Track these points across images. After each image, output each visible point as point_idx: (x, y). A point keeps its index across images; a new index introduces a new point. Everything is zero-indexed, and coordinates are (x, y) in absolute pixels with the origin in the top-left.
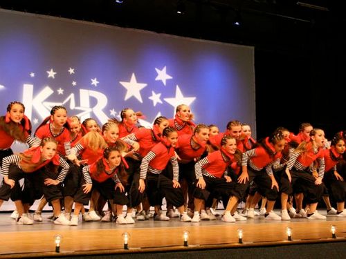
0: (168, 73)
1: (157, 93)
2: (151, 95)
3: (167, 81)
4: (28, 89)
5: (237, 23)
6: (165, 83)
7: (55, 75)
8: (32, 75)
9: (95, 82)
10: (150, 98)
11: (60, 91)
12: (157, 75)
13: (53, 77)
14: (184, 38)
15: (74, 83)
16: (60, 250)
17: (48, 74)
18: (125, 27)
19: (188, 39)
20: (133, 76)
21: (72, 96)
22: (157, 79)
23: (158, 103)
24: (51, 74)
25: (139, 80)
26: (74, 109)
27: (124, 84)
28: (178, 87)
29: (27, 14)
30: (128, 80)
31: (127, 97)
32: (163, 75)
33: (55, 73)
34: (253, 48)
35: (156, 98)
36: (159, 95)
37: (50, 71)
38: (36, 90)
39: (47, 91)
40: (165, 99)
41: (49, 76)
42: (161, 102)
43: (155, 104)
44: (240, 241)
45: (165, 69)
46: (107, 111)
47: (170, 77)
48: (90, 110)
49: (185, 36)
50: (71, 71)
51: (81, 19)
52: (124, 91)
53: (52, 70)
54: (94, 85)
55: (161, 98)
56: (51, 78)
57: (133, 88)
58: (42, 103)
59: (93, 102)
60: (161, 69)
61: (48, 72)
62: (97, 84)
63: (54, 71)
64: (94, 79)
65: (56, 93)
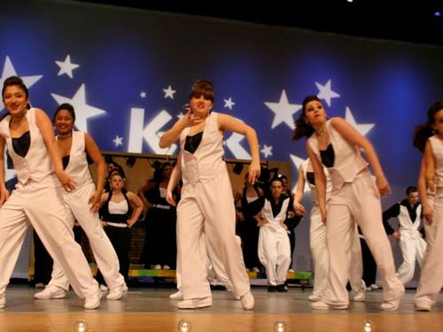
0: (333, 88)
3: (333, 100)
4: (137, 114)
5: (437, 14)
6: (329, 104)
7: (174, 94)
8: (143, 95)
9: (229, 103)
12: (318, 91)
13: (172, 97)
14: (356, 38)
17: (164, 94)
18: (270, 24)
19: (362, 38)
20: (284, 92)
24: (169, 93)
25: (292, 101)
27: (271, 105)
28: (348, 109)
30: (276, 100)
31: (275, 123)
32: (326, 92)
33: (174, 92)
37: (167, 88)
38: (148, 118)
39: (163, 117)
41: (166, 96)
45: (329, 83)
46: (246, 144)
47: (336, 95)
52: (271, 115)
53: (170, 88)
54: (228, 108)
56: (169, 98)
57: (284, 112)
58: (156, 133)
60: (324, 84)
61: (165, 90)
62: (233, 106)
63: (172, 89)
64: (228, 99)
65: (175, 119)
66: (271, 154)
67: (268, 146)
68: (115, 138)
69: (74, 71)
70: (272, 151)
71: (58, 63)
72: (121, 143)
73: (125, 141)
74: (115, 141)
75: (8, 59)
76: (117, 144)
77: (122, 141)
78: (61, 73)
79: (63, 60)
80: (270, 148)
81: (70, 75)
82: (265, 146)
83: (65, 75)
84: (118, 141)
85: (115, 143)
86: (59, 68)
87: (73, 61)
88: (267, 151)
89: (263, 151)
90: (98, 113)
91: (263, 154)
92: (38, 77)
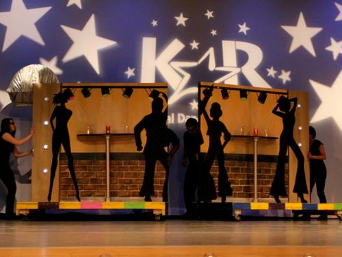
1: (337, 40)
2: (329, 44)
4: (149, 44)
7: (186, 22)
8: (155, 23)
9: (244, 29)
10: (328, 48)
11: (195, 45)
13: (184, 24)
15: (214, 33)
17: (176, 21)
20: (301, 15)
21: (211, 51)
22: (338, 18)
23: (340, 56)
24: (181, 20)
25: (310, 23)
26: (215, 71)
27: (288, 29)
30: (294, 23)
33: (186, 19)
35: (336, 48)
37: (179, 16)
38: (160, 47)
39: (176, 46)
41: (178, 24)
43: (335, 57)
46: (262, 70)
48: (238, 70)
50: (209, 14)
52: (289, 39)
53: (182, 15)
54: (242, 33)
56: (181, 25)
57: (302, 35)
58: (169, 63)
59: (242, 58)
61: (177, 18)
62: (247, 31)
63: (184, 16)
64: (242, 24)
65: (187, 48)
66: (289, 79)
67: (286, 71)
68: (127, 70)
70: (290, 76)
72: (133, 74)
73: (138, 72)
74: (126, 73)
76: (129, 76)
77: (134, 72)
78: (70, 4)
80: (289, 73)
81: (80, 6)
82: (283, 72)
83: (74, 6)
84: (130, 73)
85: (127, 75)
88: (285, 77)
89: (280, 77)
90: (108, 43)
91: (281, 80)
92: (48, 9)
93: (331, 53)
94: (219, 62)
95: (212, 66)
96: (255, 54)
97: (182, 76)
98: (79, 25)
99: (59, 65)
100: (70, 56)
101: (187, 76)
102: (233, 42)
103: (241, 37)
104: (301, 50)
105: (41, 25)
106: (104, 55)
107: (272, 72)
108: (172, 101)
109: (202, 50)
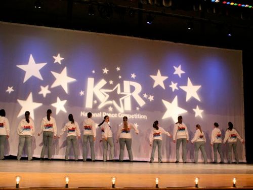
0: (182, 69)
1: (174, 83)
2: (171, 84)
3: (182, 74)
4: (91, 81)
5: (230, 35)
6: (180, 76)
8: (93, 72)
9: (133, 76)
10: (170, 86)
11: (111, 82)
12: (174, 70)
13: (107, 73)
14: (193, 46)
15: (120, 77)
16: (115, 186)
17: (103, 71)
18: (153, 39)
19: (195, 46)
20: (159, 71)
21: (119, 85)
22: (175, 73)
23: (175, 90)
24: (106, 71)
25: (163, 75)
26: (120, 94)
27: (153, 77)
28: (189, 79)
29: (91, 33)
30: (155, 74)
31: (155, 86)
32: (179, 71)
33: (108, 71)
34: (241, 51)
35: (174, 86)
36: (176, 84)
37: (104, 69)
38: (96, 82)
39: (103, 82)
40: (180, 87)
41: (104, 72)
42: (177, 88)
43: (173, 90)
44: (234, 185)
45: (180, 67)
46: (141, 95)
47: (183, 72)
48: (131, 94)
49: (194, 44)
50: (118, 69)
51: (125, 35)
52: (153, 81)
54: (133, 78)
55: (178, 86)
56: (105, 73)
57: (159, 80)
58: (100, 90)
59: (132, 89)
60: (177, 67)
62: (135, 77)
63: (107, 69)
64: (133, 74)
65: (108, 83)
66: (153, 99)
67: (152, 96)
69: (62, 61)
70: (154, 98)
71: (54, 57)
72: (83, 94)
73: (85, 93)
74: (81, 93)
75: (31, 55)
76: (81, 95)
78: (55, 62)
79: (56, 56)
81: (60, 63)
82: (150, 96)
83: (57, 63)
86: (54, 60)
87: (61, 57)
88: (151, 98)
89: (149, 98)
90: (72, 80)
91: (149, 100)
92: (45, 64)
93: (171, 88)
94: (122, 90)
95: (119, 92)
96: (138, 87)
97: (105, 96)
98: (59, 71)
99: (49, 89)
100: (54, 85)
101: (108, 96)
102: (128, 82)
103: (132, 80)
104: (159, 86)
105: (42, 71)
106: (70, 85)
107: (145, 96)
108: (100, 107)
109: (115, 85)
